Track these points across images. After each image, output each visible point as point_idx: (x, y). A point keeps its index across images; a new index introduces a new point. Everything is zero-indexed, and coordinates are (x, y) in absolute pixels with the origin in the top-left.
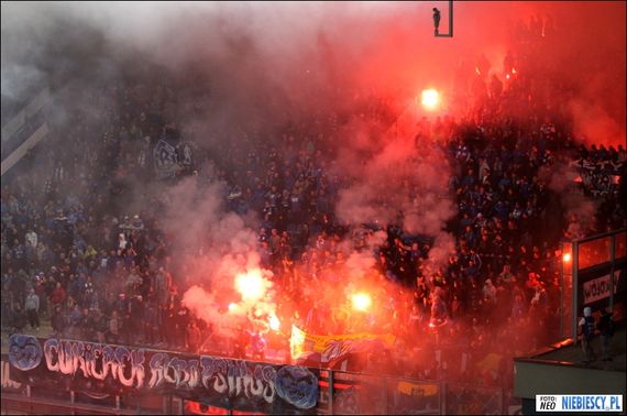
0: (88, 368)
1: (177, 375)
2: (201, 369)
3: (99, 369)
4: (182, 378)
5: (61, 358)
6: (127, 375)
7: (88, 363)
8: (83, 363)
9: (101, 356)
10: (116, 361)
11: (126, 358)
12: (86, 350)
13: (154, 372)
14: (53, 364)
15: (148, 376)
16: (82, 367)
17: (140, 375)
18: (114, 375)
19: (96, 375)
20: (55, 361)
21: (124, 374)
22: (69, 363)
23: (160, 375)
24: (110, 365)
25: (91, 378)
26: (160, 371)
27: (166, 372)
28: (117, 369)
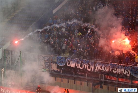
0: (78, 66)
1: (103, 68)
2: (109, 67)
3: (81, 66)
4: (104, 69)
5: (71, 63)
6: (89, 68)
7: (78, 65)
8: (77, 64)
9: (82, 63)
10: (86, 64)
11: (89, 63)
12: (78, 61)
13: (96, 67)
14: (69, 65)
15: (95, 68)
16: (77, 65)
17: (93, 68)
18: (86, 68)
19: (80, 68)
20: (69, 64)
21: (88, 68)
22: (73, 64)
23: (98, 68)
24: (85, 65)
25: (79, 69)
26: (98, 67)
27: (100, 67)
28: (86, 66)
